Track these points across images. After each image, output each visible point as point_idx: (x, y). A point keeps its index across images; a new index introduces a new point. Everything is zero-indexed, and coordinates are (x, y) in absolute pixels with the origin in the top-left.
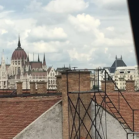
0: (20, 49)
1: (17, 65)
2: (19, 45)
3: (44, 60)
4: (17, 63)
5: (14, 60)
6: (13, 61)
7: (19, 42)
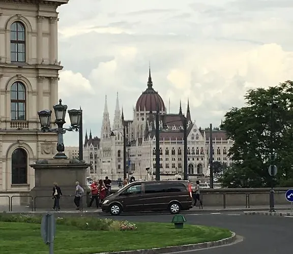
0: (151, 91)
1: (145, 120)
2: (150, 83)
3: (188, 111)
4: (145, 118)
5: (140, 112)
6: (138, 115)
7: (150, 79)
